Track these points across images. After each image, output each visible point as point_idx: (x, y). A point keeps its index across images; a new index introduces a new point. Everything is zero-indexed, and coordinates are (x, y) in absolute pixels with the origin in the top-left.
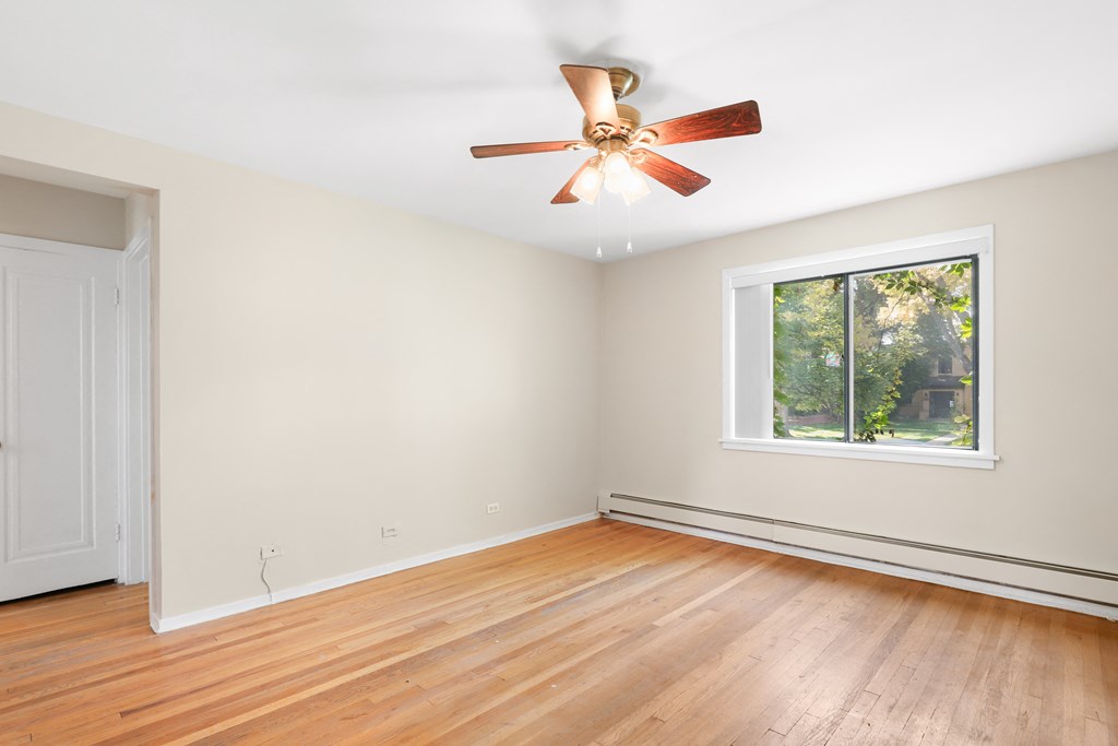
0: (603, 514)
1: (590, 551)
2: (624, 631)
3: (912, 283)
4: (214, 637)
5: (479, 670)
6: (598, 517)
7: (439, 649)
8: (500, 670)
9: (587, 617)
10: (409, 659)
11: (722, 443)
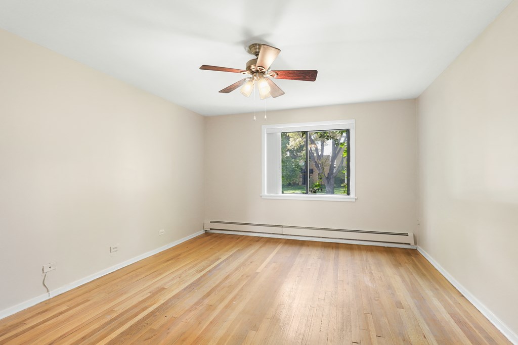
0: (206, 231)
1: (211, 247)
2: (247, 277)
3: (328, 136)
4: (23, 323)
5: (197, 303)
6: (204, 232)
7: (170, 299)
8: (207, 301)
9: (228, 274)
10: (159, 307)
11: (261, 196)
